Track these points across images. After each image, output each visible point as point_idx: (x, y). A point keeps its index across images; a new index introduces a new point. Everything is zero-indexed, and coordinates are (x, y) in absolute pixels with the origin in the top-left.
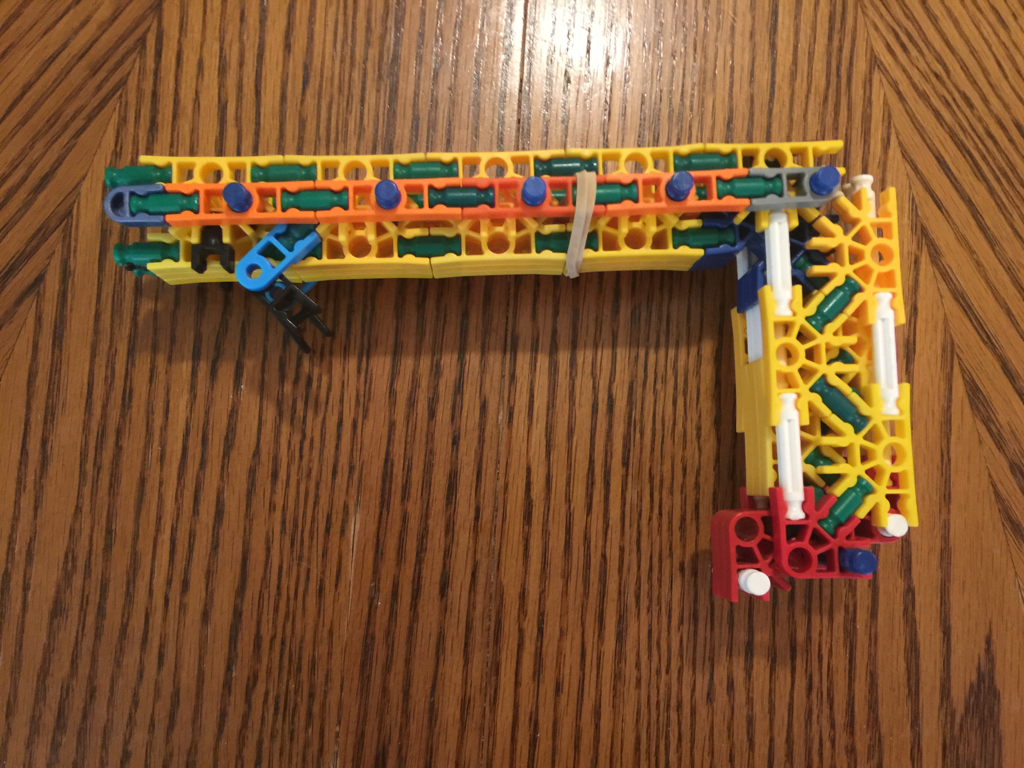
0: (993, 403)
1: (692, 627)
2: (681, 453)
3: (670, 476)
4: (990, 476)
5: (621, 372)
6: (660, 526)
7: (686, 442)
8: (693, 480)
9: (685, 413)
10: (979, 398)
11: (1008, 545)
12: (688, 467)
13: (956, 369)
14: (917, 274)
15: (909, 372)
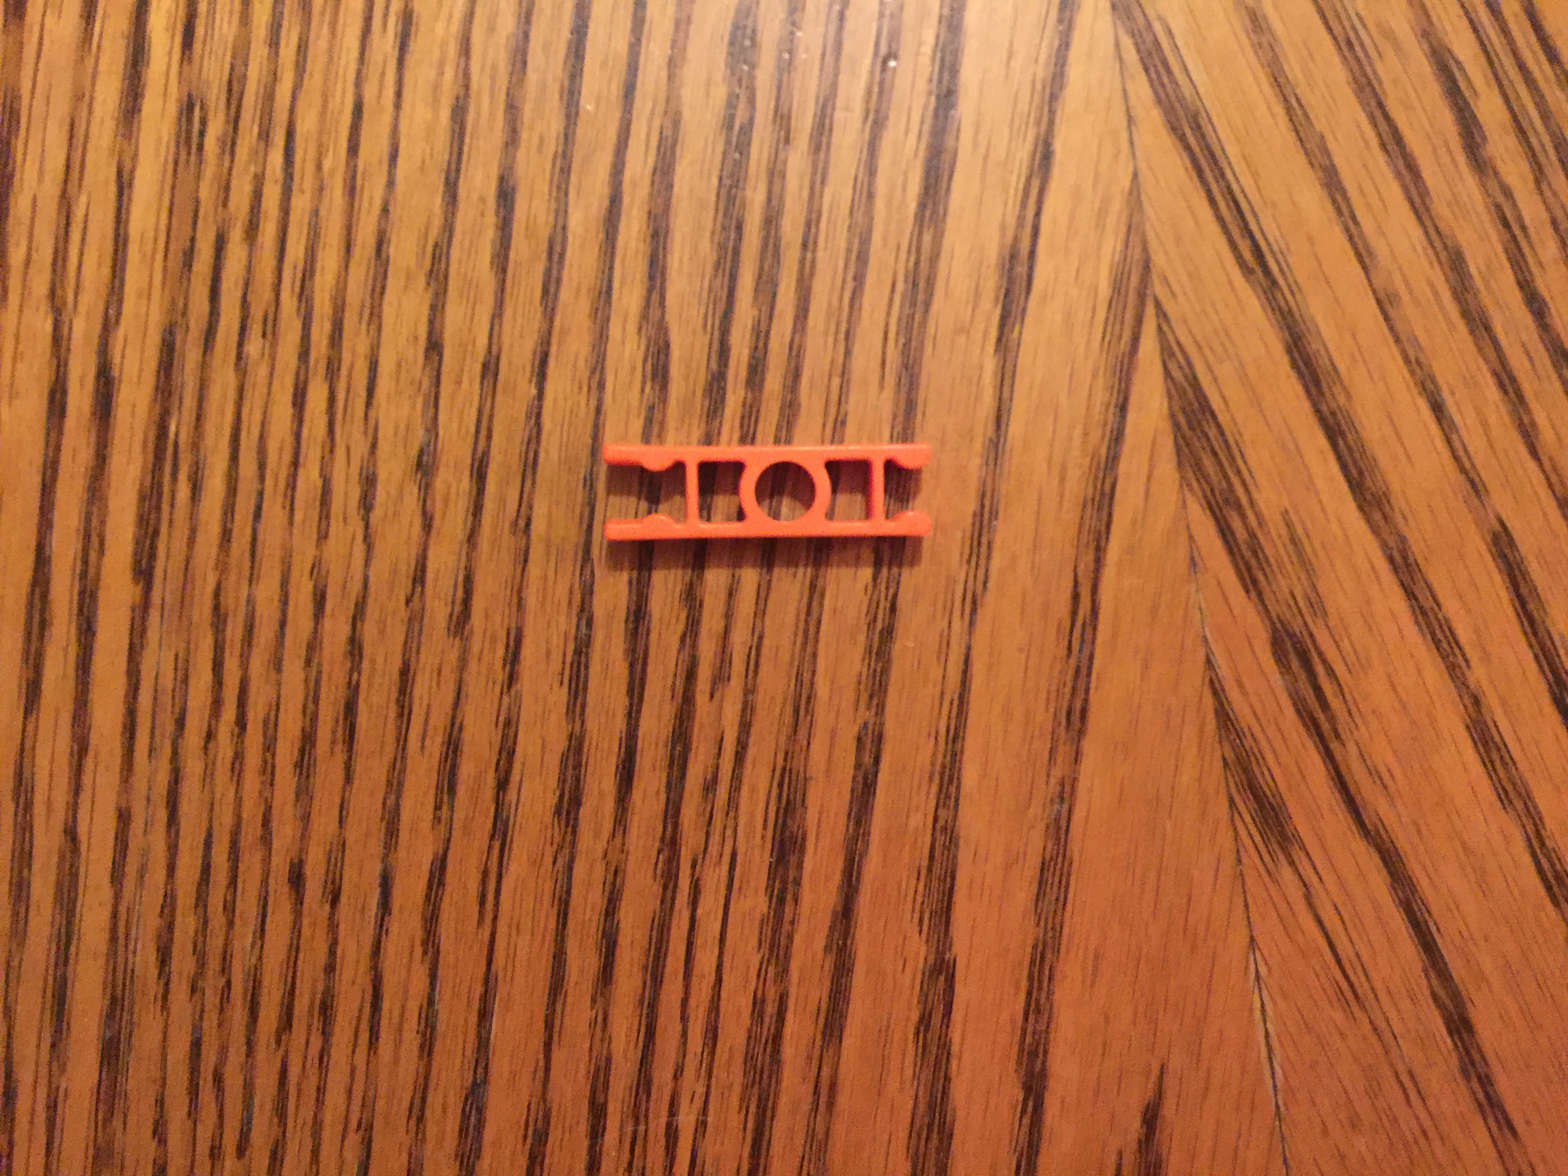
0: (1249, 452)
1: (316, 1042)
2: (311, 552)
3: (277, 615)
4: (1209, 662)
5: (139, 295)
6: (238, 756)
7: (328, 517)
8: (345, 630)
9: (331, 431)
10: (1206, 436)
11: (1239, 861)
12: (329, 596)
13: (1149, 345)
14: (1065, 45)
15: (1006, 349)
